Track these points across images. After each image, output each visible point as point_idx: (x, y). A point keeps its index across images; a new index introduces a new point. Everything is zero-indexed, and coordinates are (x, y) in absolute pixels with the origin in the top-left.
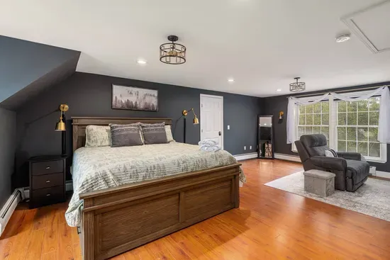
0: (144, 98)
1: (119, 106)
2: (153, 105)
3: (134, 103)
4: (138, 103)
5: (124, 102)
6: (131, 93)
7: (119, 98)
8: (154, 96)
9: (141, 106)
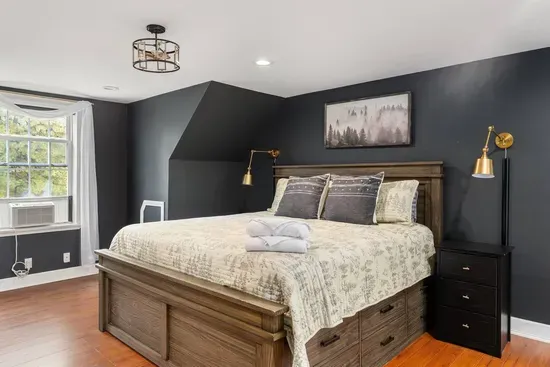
0: (378, 119)
1: (336, 142)
2: (398, 132)
3: (358, 132)
4: (366, 132)
5: (342, 133)
6: (354, 114)
7: (335, 128)
8: (400, 108)
9: (373, 138)
